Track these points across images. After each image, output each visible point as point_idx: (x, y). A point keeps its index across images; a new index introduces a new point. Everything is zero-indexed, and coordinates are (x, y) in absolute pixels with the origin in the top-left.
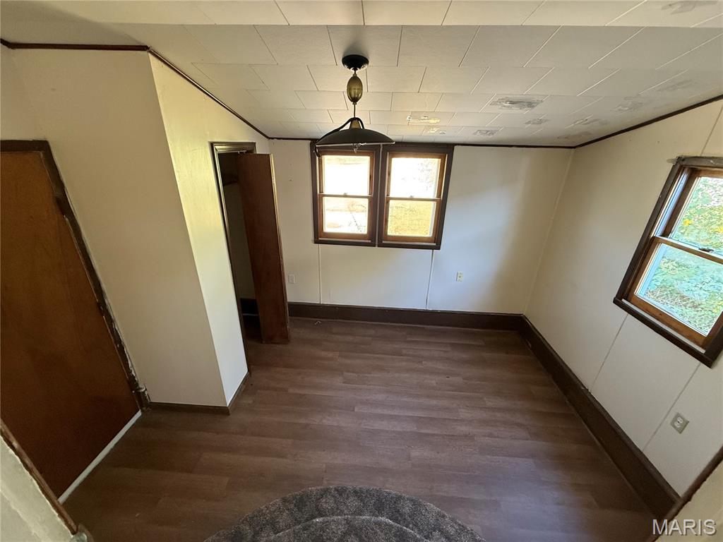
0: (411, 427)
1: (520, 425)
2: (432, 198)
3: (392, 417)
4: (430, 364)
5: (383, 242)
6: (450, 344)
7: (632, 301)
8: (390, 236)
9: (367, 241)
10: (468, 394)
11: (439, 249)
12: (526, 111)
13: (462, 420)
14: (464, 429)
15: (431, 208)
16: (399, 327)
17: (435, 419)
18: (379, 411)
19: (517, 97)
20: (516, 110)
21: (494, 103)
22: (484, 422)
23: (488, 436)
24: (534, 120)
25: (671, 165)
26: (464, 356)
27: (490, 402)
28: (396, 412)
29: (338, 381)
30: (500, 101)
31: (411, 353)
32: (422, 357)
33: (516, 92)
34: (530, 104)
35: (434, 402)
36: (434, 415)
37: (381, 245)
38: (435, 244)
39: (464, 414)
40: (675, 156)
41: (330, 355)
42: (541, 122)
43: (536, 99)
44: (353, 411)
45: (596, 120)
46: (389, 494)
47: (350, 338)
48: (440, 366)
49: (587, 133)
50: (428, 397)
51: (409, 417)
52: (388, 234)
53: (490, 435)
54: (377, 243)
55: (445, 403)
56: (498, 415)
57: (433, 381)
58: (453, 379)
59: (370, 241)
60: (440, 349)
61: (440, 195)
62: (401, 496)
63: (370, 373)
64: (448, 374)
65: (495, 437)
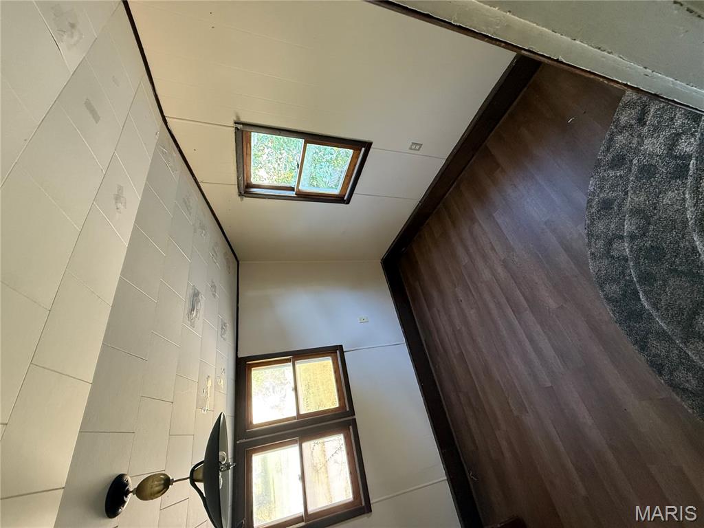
0: (529, 317)
1: (471, 233)
2: (291, 368)
3: (532, 341)
4: (457, 322)
5: (348, 409)
6: (429, 310)
7: (344, 194)
8: (340, 404)
9: (351, 430)
10: (466, 278)
11: (342, 346)
12: (203, 299)
13: (493, 275)
14: (500, 270)
15: (302, 365)
16: (434, 366)
17: (507, 298)
18: (532, 355)
19: (188, 305)
20: (201, 306)
21: (193, 325)
22: (485, 257)
23: (495, 251)
24: (212, 291)
25: (245, 198)
26: (435, 294)
27: (465, 260)
28: (523, 336)
29: (529, 420)
30: (190, 319)
31: (455, 344)
32: (453, 331)
33: (182, 306)
34: (196, 294)
35: (492, 305)
36: (503, 300)
37: (352, 412)
38: (338, 351)
39: (487, 275)
40: (239, 198)
41: (504, 444)
42: (214, 286)
43: (191, 291)
44: (551, 386)
45: (213, 249)
46: (614, 311)
47: (472, 422)
48: (454, 312)
49: (225, 254)
50: (489, 313)
51: (520, 324)
52: (338, 406)
53: (493, 249)
54: (351, 418)
55: (487, 296)
56: (471, 250)
57: (472, 314)
58: (461, 296)
59: (351, 427)
60: (438, 317)
61: (288, 359)
62: (607, 299)
63: (498, 381)
64: (458, 302)
65: (492, 245)
